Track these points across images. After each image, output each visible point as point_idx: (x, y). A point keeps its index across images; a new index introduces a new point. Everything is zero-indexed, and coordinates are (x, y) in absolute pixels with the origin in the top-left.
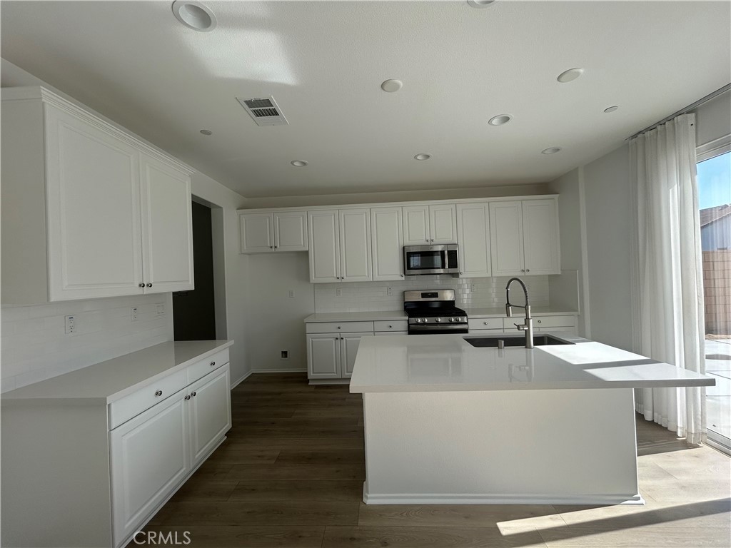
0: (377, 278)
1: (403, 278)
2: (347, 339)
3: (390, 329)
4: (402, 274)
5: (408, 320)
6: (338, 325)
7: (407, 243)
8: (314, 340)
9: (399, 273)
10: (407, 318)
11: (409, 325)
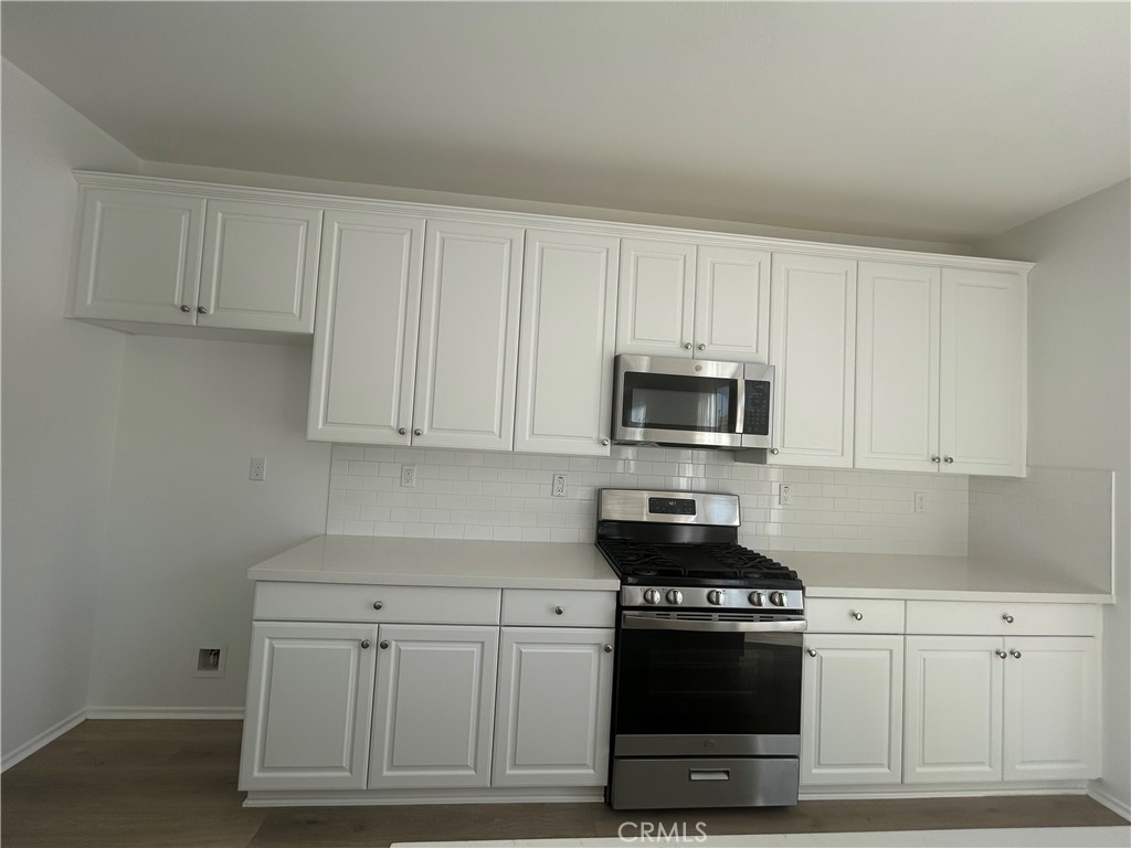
0: (527, 443)
1: (606, 451)
2: (404, 647)
3: (559, 620)
4: (604, 436)
5: (619, 594)
6: (375, 595)
7: (626, 345)
8: (277, 645)
9: (595, 435)
10: (615, 584)
11: (620, 608)
